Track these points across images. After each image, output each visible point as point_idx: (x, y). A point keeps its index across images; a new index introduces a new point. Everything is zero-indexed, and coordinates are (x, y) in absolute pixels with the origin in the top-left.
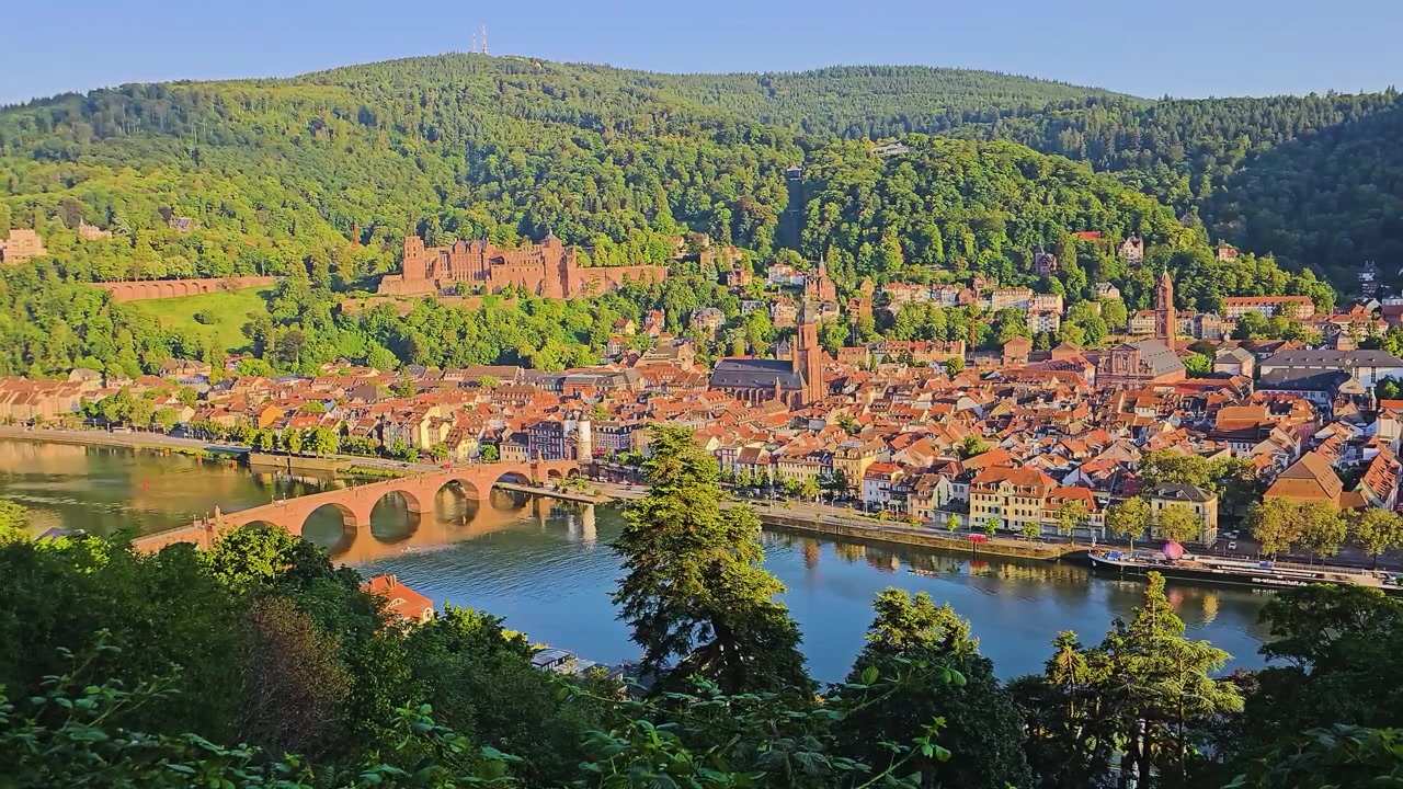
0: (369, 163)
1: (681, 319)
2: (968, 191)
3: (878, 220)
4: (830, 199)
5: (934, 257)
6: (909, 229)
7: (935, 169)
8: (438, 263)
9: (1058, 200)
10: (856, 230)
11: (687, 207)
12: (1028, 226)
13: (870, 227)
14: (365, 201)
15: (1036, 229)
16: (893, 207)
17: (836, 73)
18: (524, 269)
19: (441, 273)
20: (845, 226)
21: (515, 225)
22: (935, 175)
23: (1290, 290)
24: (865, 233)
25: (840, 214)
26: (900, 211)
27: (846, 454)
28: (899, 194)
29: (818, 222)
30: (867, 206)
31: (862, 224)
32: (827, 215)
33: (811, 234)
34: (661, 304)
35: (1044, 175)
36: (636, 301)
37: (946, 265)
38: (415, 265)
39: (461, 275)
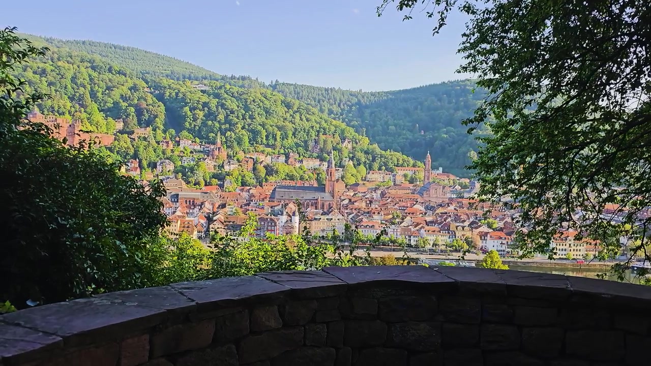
1: (149, 165)
2: (267, 111)
3: (227, 121)
4: (195, 108)
5: (261, 142)
6: (247, 127)
7: (246, 99)
9: (307, 120)
10: (217, 125)
12: (301, 130)
13: (225, 124)
15: (304, 132)
16: (234, 115)
20: (210, 123)
23: (414, 166)
24: (223, 127)
25: (204, 116)
26: (238, 117)
27: (463, 229)
28: (234, 110)
29: (192, 119)
30: (219, 113)
31: (219, 122)
32: (197, 116)
33: (190, 124)
34: (135, 156)
35: (295, 109)
36: (118, 152)
37: (268, 146)
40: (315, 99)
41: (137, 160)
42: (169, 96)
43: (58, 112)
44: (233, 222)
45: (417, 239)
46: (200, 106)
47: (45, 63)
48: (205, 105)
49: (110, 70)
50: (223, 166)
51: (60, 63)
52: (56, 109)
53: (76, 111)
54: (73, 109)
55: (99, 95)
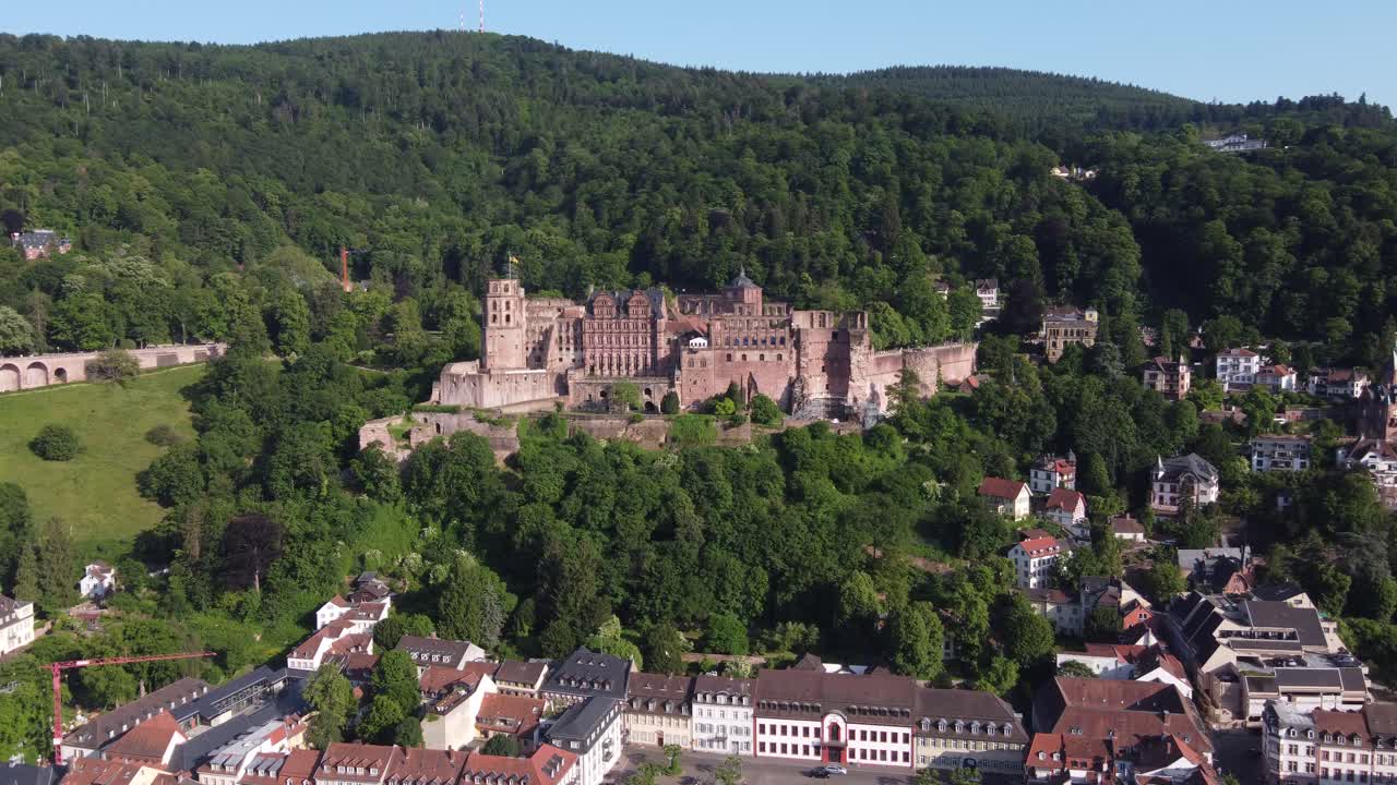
0: (354, 156)
8: (555, 335)
14: (353, 211)
18: (753, 356)
19: (560, 358)
20: (1319, 274)
25: (1290, 250)
29: (1245, 265)
31: (1360, 270)
32: (1265, 250)
33: (1238, 285)
34: (1064, 442)
38: (508, 342)
39: (606, 361)
41: (1072, 457)
42: (1141, 186)
43: (811, 268)
46: (1269, 213)
47: (790, 128)
48: (1286, 207)
51: (824, 124)
52: (806, 259)
53: (861, 264)
54: (853, 258)
55: (927, 203)
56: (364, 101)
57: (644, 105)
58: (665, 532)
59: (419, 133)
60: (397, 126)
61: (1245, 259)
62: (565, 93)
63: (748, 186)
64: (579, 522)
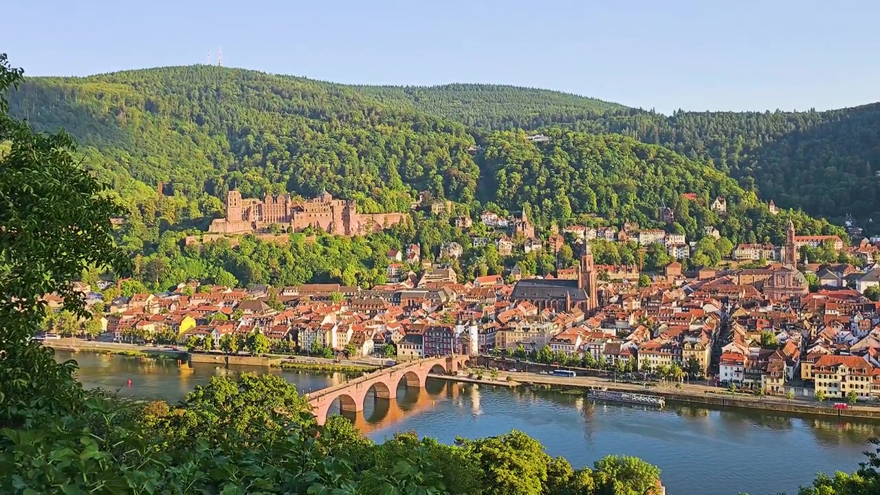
0: (159, 138)
2: (607, 166)
3: (550, 184)
4: (512, 170)
5: (591, 209)
6: (573, 190)
7: (581, 152)
8: (252, 210)
9: (665, 173)
10: (536, 191)
11: (407, 173)
12: (650, 189)
13: (545, 188)
14: (163, 165)
15: (655, 191)
16: (558, 176)
17: (456, 87)
18: (318, 215)
19: (254, 217)
20: (527, 188)
21: (284, 184)
22: (581, 155)
23: (824, 232)
24: (543, 192)
25: (522, 179)
26: (564, 178)
27: (693, 346)
28: (561, 168)
29: (507, 185)
30: (540, 175)
31: (539, 186)
32: (513, 180)
33: (504, 193)
34: (417, 240)
35: (651, 157)
36: (398, 237)
37: (600, 214)
38: (235, 212)
39: (270, 218)
40: (726, 133)
41: (419, 244)
42: (491, 155)
44: (417, 331)
45: (626, 360)
46: (520, 167)
47: (364, 128)
48: (527, 164)
49: (435, 128)
50: (523, 247)
51: (379, 127)
53: (375, 186)
56: (161, 110)
57: (302, 113)
58: (283, 262)
59: (189, 126)
60: (178, 122)
61: (507, 183)
62: (265, 104)
63: (339, 155)
64: (257, 261)
